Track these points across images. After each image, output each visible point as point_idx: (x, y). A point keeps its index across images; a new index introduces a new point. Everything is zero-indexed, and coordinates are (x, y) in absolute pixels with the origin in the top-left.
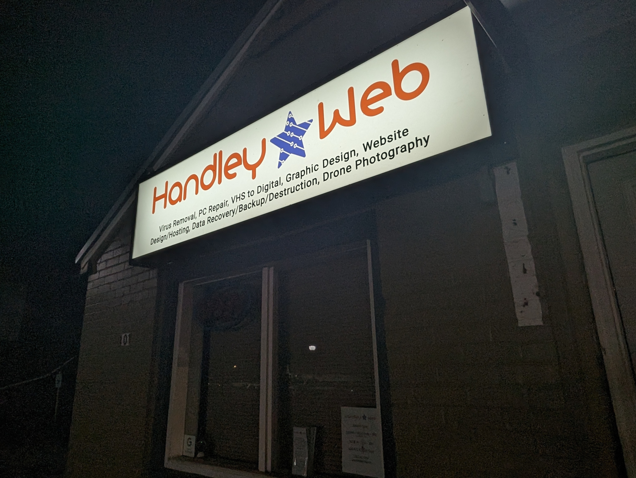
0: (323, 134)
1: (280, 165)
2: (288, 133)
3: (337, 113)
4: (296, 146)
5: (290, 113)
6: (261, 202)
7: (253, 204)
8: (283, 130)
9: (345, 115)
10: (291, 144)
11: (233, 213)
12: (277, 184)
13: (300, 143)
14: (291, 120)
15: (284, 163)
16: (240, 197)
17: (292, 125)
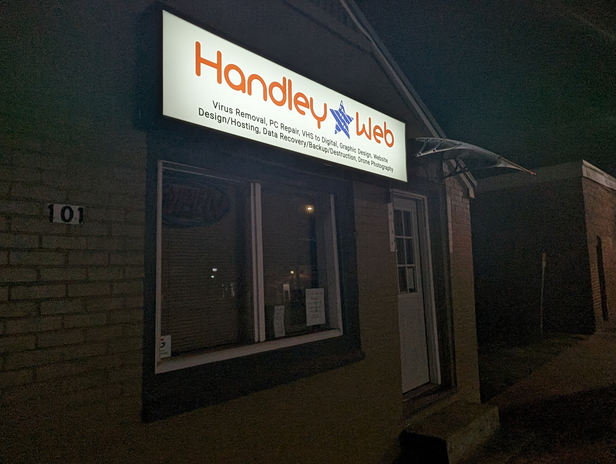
1: (336, 132)
2: (341, 115)
3: (364, 125)
4: (345, 127)
5: (342, 101)
6: (325, 150)
7: (320, 148)
8: (338, 110)
10: (343, 124)
11: (305, 145)
12: (335, 144)
13: (347, 127)
14: (343, 107)
15: (338, 133)
16: (309, 135)
17: (342, 111)
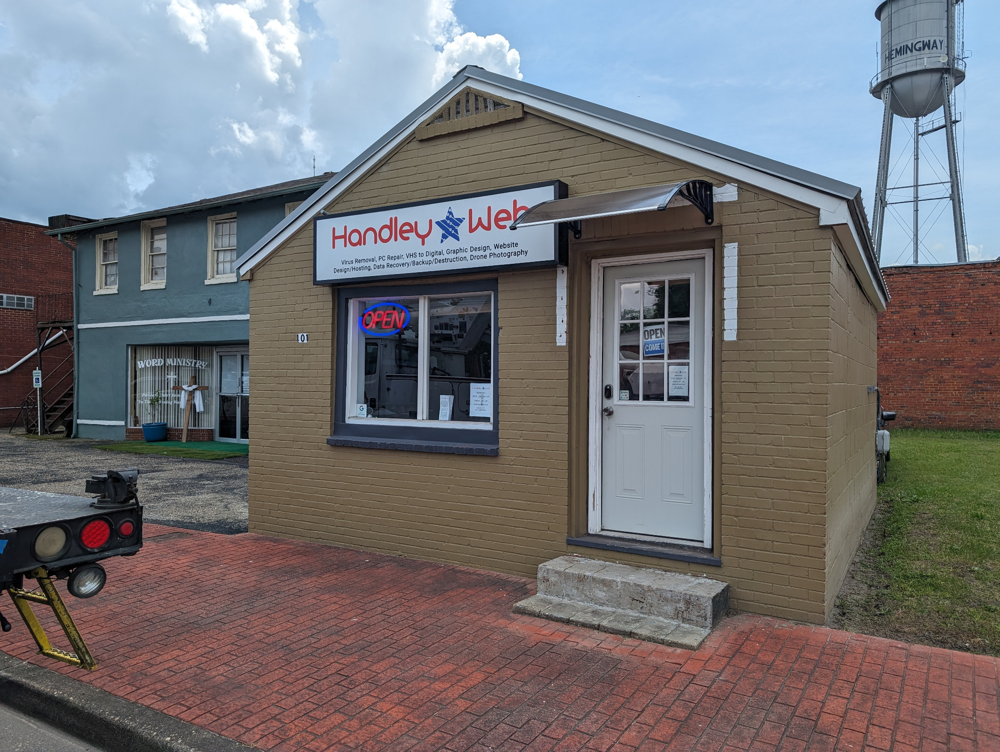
0: (472, 230)
1: (442, 241)
2: (448, 222)
3: (480, 219)
4: (453, 232)
5: (450, 208)
6: (429, 263)
7: (423, 263)
8: (444, 218)
9: (485, 222)
10: (450, 230)
11: (408, 265)
12: (440, 253)
13: (456, 231)
14: (450, 213)
15: (445, 241)
16: (413, 255)
17: (451, 216)
